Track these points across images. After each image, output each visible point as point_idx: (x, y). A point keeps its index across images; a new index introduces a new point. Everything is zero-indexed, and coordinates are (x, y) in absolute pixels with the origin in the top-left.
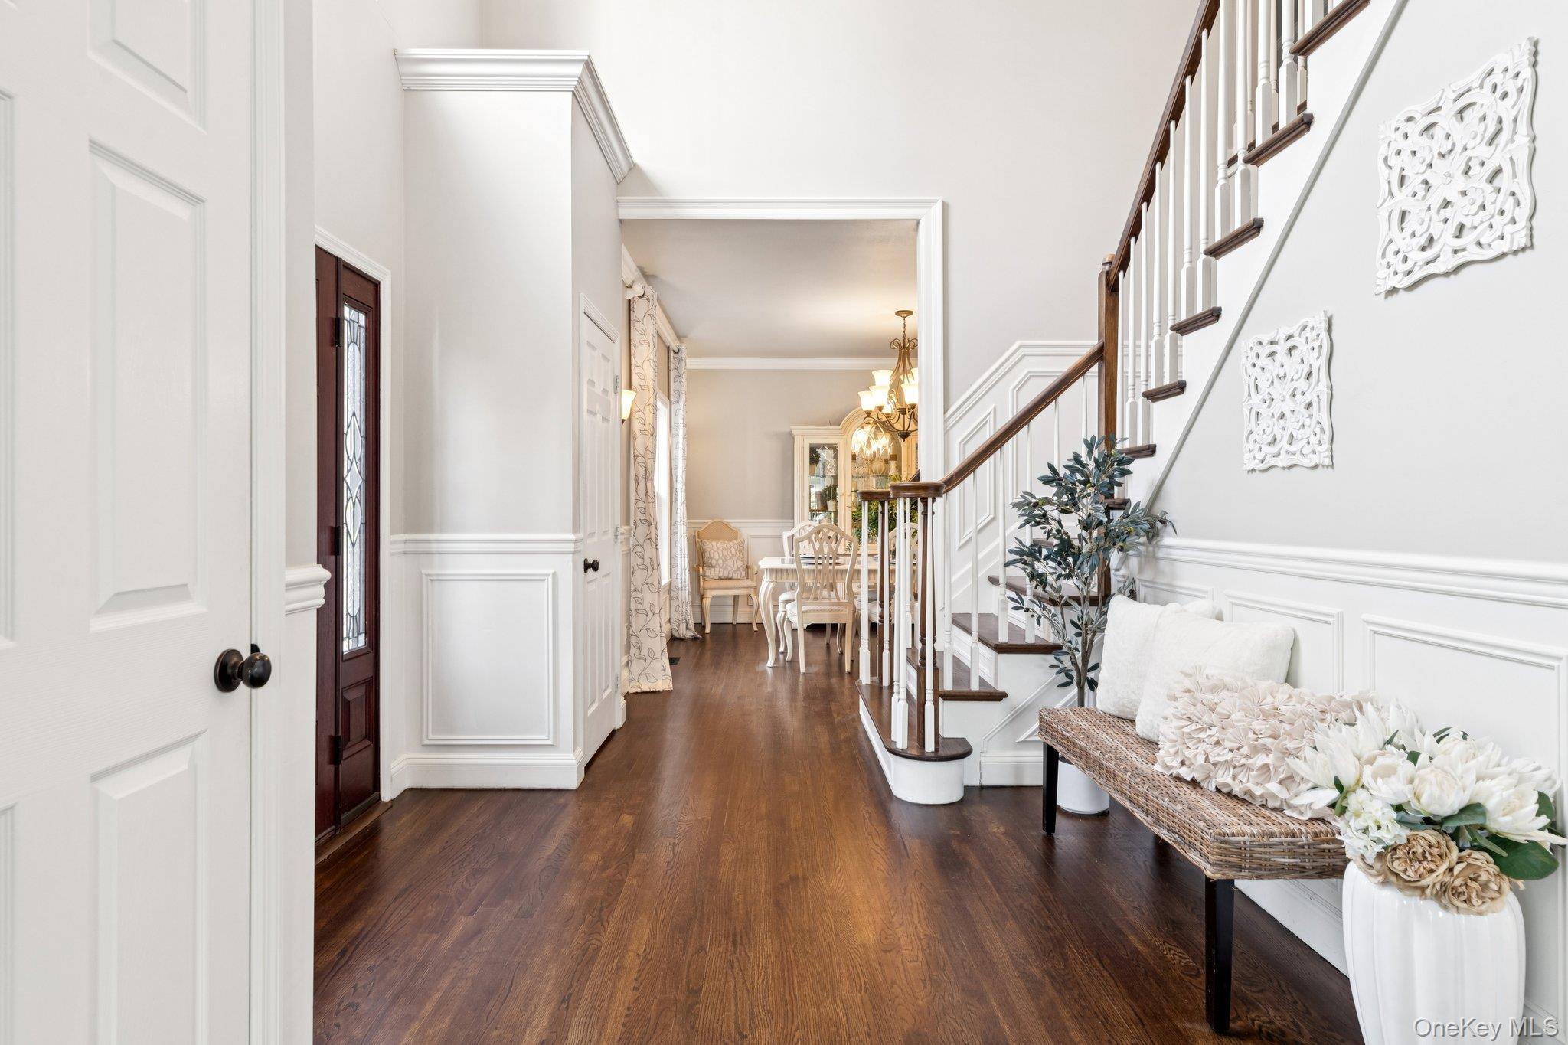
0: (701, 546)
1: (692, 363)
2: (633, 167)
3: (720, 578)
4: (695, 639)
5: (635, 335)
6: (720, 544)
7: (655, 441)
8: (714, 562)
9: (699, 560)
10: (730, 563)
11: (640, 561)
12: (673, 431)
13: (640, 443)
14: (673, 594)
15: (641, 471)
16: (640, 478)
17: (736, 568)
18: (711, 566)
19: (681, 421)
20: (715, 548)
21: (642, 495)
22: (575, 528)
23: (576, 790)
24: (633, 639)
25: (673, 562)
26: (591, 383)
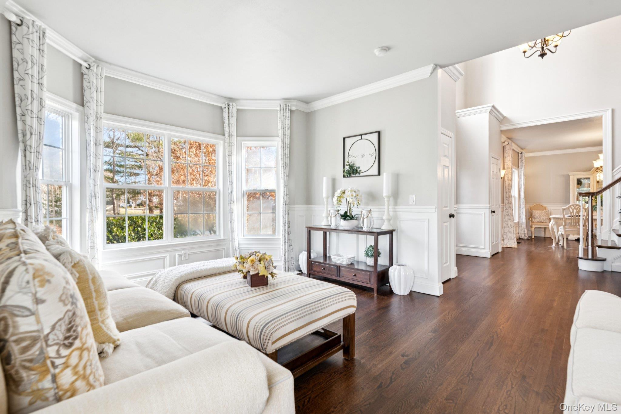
0: (531, 212)
1: (527, 155)
2: (505, 118)
3: (538, 222)
4: (528, 239)
5: (505, 155)
6: (538, 211)
7: (512, 182)
8: (536, 217)
9: (530, 216)
10: (543, 217)
11: (507, 214)
12: (520, 177)
13: (507, 183)
14: (520, 225)
15: (507, 190)
16: (507, 192)
17: (545, 219)
18: (534, 218)
19: (523, 174)
20: (536, 213)
21: (508, 196)
22: (489, 204)
23: (490, 258)
24: (505, 234)
25: (520, 216)
26: (493, 172)
